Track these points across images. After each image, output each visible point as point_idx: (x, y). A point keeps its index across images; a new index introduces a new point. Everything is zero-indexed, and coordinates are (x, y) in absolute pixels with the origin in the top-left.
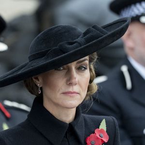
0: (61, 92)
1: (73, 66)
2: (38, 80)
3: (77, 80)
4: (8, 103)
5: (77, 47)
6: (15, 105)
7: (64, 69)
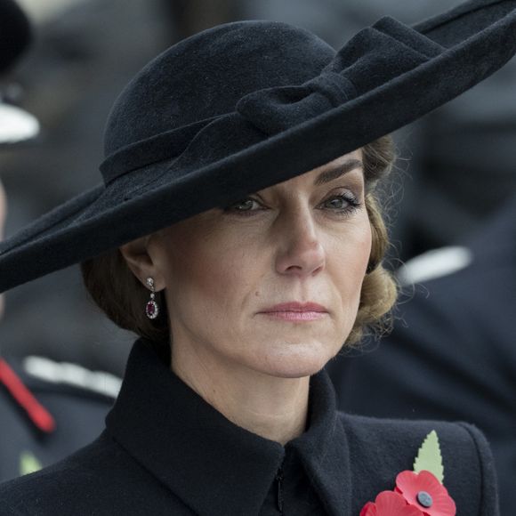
0: (256, 309)
1: (302, 191)
2: (150, 262)
3: (321, 251)
4: (43, 369)
5: (318, 111)
6: (74, 375)
7: (264, 207)
